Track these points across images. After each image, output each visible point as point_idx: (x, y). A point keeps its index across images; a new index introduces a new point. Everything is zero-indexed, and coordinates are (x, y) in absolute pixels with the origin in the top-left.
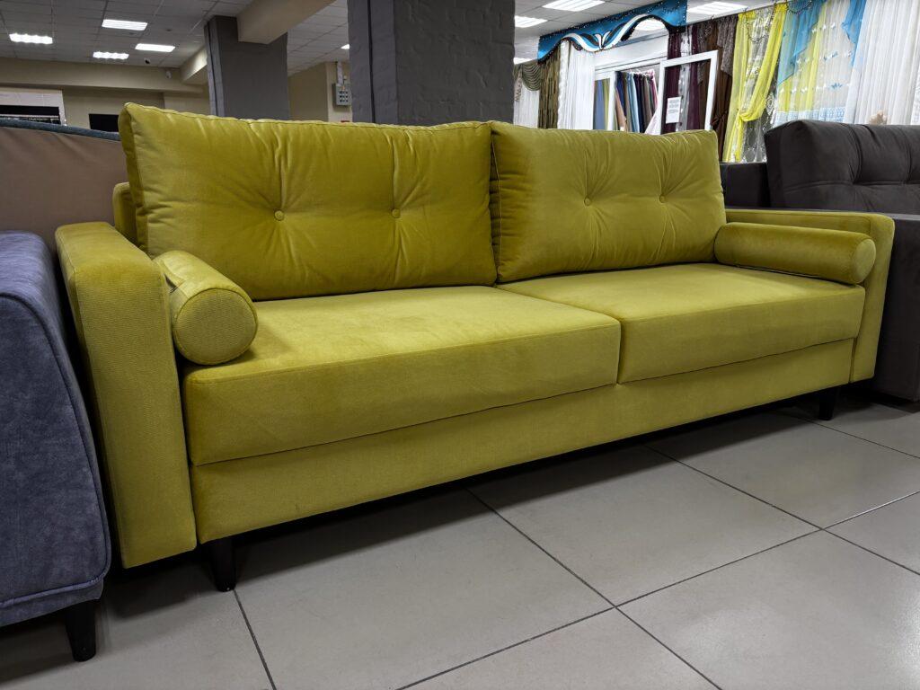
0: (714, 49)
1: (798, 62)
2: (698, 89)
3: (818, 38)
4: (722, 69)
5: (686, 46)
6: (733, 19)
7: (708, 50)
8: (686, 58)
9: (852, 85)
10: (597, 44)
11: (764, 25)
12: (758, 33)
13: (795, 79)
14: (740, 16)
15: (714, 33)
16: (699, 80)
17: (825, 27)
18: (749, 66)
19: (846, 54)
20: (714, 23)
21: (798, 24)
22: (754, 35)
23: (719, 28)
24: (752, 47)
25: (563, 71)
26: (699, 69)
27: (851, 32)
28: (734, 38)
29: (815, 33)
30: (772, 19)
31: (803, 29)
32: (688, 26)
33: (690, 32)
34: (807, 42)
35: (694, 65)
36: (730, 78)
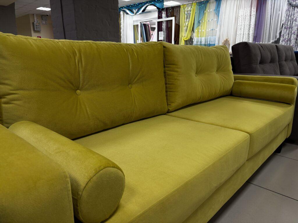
0: (173, 16)
1: (201, 22)
2: (169, 29)
3: (206, 15)
4: (177, 23)
5: (164, 15)
6: (179, 7)
7: (171, 17)
8: (164, 19)
9: (218, 29)
10: (134, 13)
11: (189, 9)
12: (187, 12)
13: (200, 27)
14: (181, 6)
15: (173, 11)
16: (169, 26)
17: (208, 11)
18: (185, 22)
19: (215, 20)
20: (173, 8)
21: (200, 9)
22: (186, 13)
23: (175, 10)
24: (186, 16)
25: (122, 21)
26: (169, 23)
27: (217, 13)
28: (180, 13)
29: (206, 13)
30: (191, 7)
31: (201, 11)
32: (165, 8)
33: (165, 10)
34: (203, 15)
35: (167, 21)
36: (179, 26)
